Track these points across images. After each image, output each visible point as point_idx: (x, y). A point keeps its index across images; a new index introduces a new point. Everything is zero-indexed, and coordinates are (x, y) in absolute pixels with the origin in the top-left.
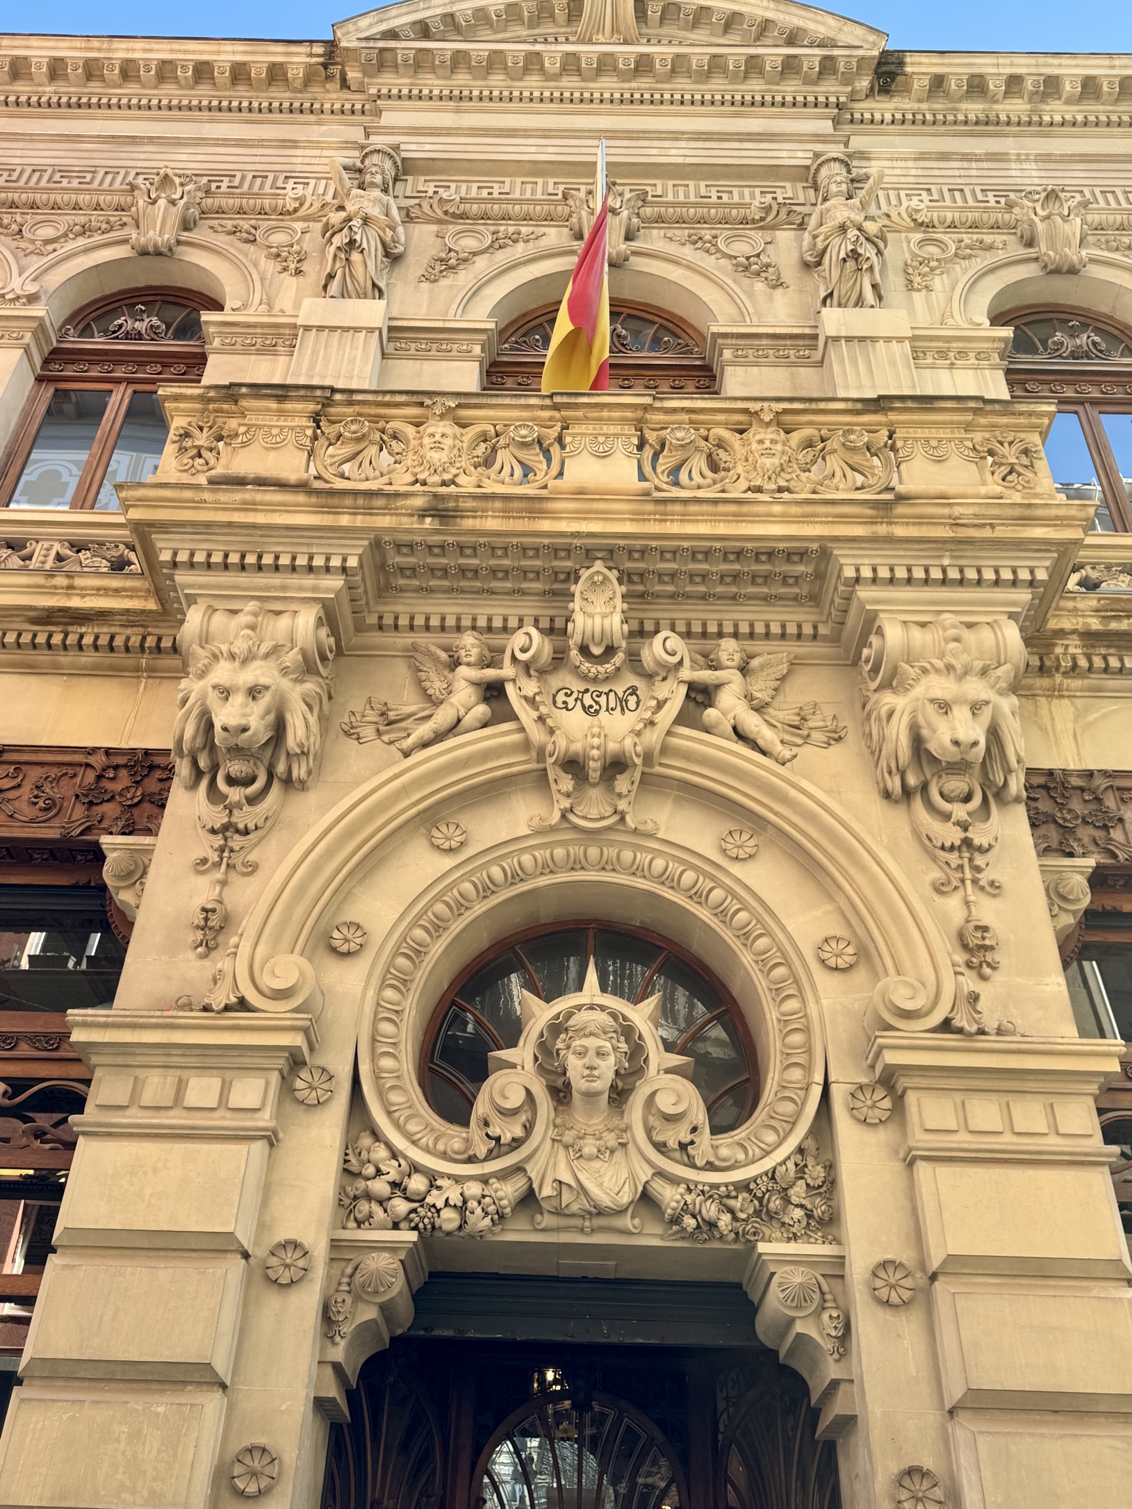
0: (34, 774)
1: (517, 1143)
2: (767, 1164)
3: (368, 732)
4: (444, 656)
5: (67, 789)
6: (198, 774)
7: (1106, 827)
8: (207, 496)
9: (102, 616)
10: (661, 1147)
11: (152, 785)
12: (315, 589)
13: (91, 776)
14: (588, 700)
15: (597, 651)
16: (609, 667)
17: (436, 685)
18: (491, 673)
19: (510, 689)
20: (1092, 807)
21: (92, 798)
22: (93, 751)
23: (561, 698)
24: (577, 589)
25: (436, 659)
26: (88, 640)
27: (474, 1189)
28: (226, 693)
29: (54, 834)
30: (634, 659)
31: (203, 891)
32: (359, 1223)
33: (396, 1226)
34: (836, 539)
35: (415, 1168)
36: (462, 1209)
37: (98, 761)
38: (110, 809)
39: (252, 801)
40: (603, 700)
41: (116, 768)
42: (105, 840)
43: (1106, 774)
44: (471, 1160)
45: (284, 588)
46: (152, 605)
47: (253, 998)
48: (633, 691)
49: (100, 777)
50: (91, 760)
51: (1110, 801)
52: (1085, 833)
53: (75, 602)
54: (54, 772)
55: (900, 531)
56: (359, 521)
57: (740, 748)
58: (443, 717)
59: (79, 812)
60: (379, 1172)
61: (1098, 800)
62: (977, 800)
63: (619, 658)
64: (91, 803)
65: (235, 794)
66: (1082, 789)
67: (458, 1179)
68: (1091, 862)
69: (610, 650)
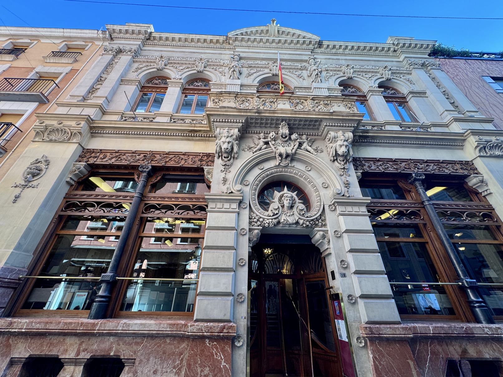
0: (191, 157)
1: (277, 214)
2: (316, 217)
3: (246, 150)
4: (258, 137)
5: (197, 159)
6: (219, 156)
7: (363, 166)
8: (219, 109)
9: (200, 131)
10: (300, 214)
11: (210, 159)
12: (237, 126)
13: (200, 157)
14: (283, 145)
15: (284, 136)
16: (286, 139)
17: (257, 142)
18: (266, 140)
19: (270, 143)
20: (360, 163)
21: (201, 160)
22: (200, 153)
23: (278, 144)
24: (280, 126)
25: (257, 138)
26: (198, 135)
27: (270, 220)
28: (224, 143)
29: (196, 166)
30: (290, 139)
31: (223, 175)
32: (252, 226)
33: (258, 226)
34: (324, 118)
35: (261, 218)
36: (269, 224)
37: (201, 155)
38: (204, 163)
39: (229, 160)
40: (285, 145)
41: (204, 156)
42: (204, 167)
43: (363, 158)
44: (270, 216)
45: (232, 125)
46: (208, 129)
47: (233, 191)
48: (290, 143)
49: (202, 157)
50: (200, 155)
51: (363, 162)
52: (360, 167)
53: (196, 129)
54: (194, 156)
55: (334, 117)
56: (245, 114)
57: (307, 152)
58: (258, 147)
59: (199, 163)
60: (255, 218)
61: (361, 162)
62: (345, 161)
63: (288, 137)
64: (201, 162)
65: (226, 159)
66: (359, 160)
67: (268, 219)
68: (361, 171)
69: (286, 137)
